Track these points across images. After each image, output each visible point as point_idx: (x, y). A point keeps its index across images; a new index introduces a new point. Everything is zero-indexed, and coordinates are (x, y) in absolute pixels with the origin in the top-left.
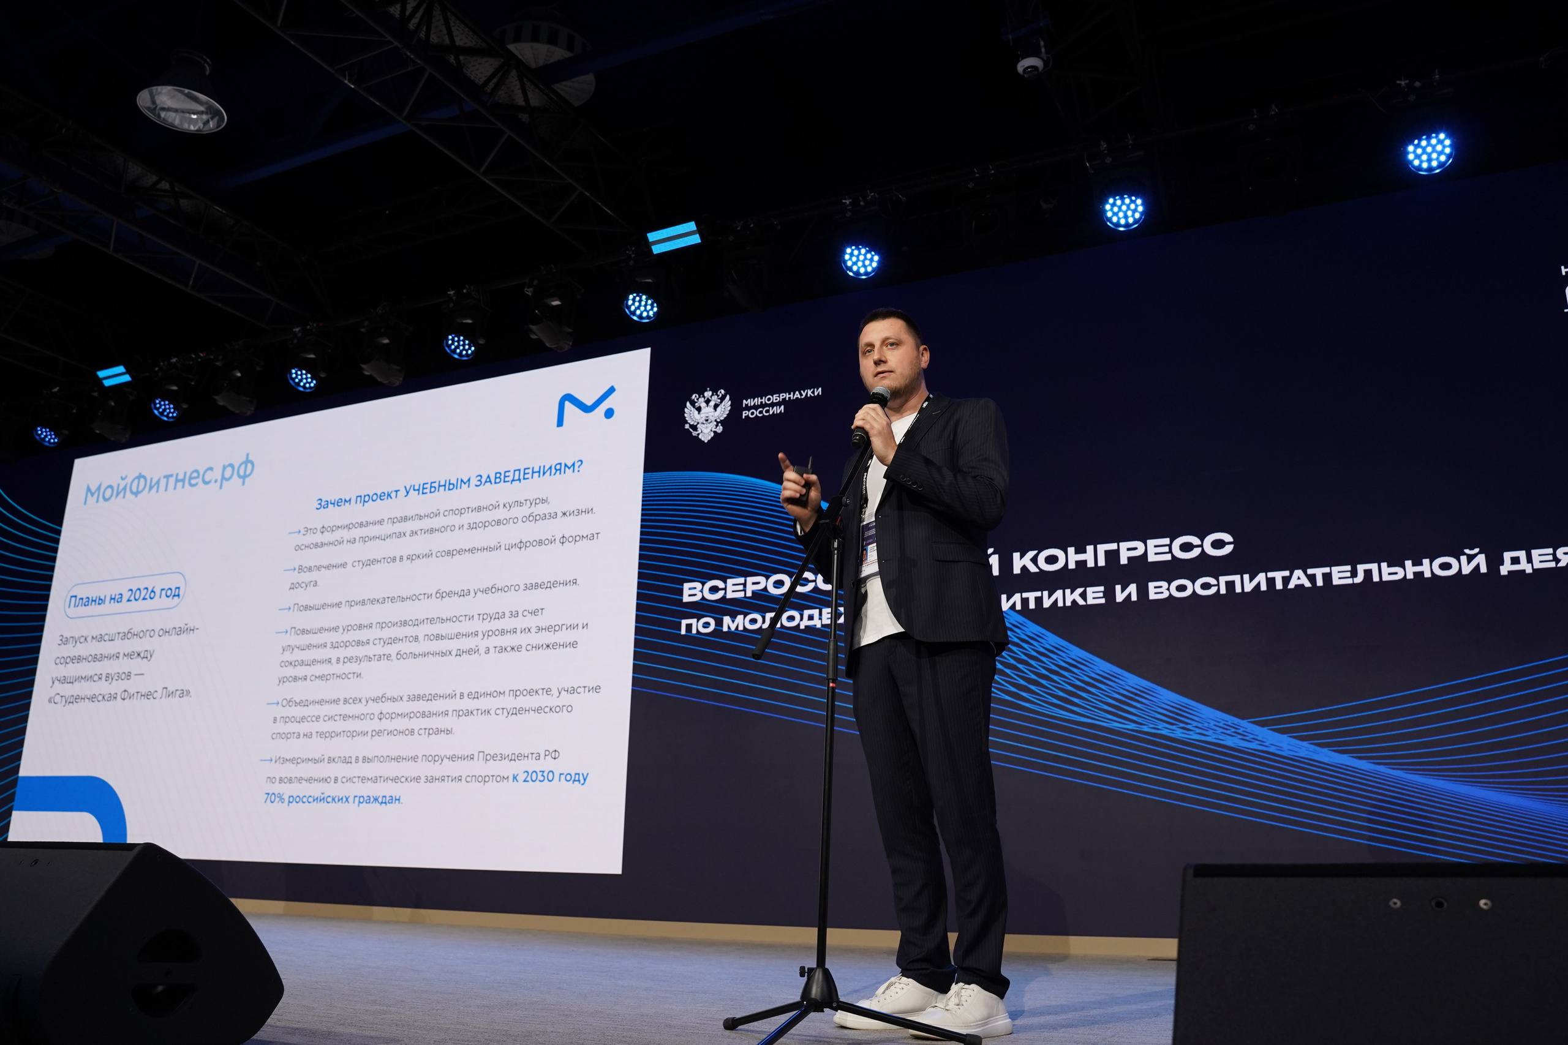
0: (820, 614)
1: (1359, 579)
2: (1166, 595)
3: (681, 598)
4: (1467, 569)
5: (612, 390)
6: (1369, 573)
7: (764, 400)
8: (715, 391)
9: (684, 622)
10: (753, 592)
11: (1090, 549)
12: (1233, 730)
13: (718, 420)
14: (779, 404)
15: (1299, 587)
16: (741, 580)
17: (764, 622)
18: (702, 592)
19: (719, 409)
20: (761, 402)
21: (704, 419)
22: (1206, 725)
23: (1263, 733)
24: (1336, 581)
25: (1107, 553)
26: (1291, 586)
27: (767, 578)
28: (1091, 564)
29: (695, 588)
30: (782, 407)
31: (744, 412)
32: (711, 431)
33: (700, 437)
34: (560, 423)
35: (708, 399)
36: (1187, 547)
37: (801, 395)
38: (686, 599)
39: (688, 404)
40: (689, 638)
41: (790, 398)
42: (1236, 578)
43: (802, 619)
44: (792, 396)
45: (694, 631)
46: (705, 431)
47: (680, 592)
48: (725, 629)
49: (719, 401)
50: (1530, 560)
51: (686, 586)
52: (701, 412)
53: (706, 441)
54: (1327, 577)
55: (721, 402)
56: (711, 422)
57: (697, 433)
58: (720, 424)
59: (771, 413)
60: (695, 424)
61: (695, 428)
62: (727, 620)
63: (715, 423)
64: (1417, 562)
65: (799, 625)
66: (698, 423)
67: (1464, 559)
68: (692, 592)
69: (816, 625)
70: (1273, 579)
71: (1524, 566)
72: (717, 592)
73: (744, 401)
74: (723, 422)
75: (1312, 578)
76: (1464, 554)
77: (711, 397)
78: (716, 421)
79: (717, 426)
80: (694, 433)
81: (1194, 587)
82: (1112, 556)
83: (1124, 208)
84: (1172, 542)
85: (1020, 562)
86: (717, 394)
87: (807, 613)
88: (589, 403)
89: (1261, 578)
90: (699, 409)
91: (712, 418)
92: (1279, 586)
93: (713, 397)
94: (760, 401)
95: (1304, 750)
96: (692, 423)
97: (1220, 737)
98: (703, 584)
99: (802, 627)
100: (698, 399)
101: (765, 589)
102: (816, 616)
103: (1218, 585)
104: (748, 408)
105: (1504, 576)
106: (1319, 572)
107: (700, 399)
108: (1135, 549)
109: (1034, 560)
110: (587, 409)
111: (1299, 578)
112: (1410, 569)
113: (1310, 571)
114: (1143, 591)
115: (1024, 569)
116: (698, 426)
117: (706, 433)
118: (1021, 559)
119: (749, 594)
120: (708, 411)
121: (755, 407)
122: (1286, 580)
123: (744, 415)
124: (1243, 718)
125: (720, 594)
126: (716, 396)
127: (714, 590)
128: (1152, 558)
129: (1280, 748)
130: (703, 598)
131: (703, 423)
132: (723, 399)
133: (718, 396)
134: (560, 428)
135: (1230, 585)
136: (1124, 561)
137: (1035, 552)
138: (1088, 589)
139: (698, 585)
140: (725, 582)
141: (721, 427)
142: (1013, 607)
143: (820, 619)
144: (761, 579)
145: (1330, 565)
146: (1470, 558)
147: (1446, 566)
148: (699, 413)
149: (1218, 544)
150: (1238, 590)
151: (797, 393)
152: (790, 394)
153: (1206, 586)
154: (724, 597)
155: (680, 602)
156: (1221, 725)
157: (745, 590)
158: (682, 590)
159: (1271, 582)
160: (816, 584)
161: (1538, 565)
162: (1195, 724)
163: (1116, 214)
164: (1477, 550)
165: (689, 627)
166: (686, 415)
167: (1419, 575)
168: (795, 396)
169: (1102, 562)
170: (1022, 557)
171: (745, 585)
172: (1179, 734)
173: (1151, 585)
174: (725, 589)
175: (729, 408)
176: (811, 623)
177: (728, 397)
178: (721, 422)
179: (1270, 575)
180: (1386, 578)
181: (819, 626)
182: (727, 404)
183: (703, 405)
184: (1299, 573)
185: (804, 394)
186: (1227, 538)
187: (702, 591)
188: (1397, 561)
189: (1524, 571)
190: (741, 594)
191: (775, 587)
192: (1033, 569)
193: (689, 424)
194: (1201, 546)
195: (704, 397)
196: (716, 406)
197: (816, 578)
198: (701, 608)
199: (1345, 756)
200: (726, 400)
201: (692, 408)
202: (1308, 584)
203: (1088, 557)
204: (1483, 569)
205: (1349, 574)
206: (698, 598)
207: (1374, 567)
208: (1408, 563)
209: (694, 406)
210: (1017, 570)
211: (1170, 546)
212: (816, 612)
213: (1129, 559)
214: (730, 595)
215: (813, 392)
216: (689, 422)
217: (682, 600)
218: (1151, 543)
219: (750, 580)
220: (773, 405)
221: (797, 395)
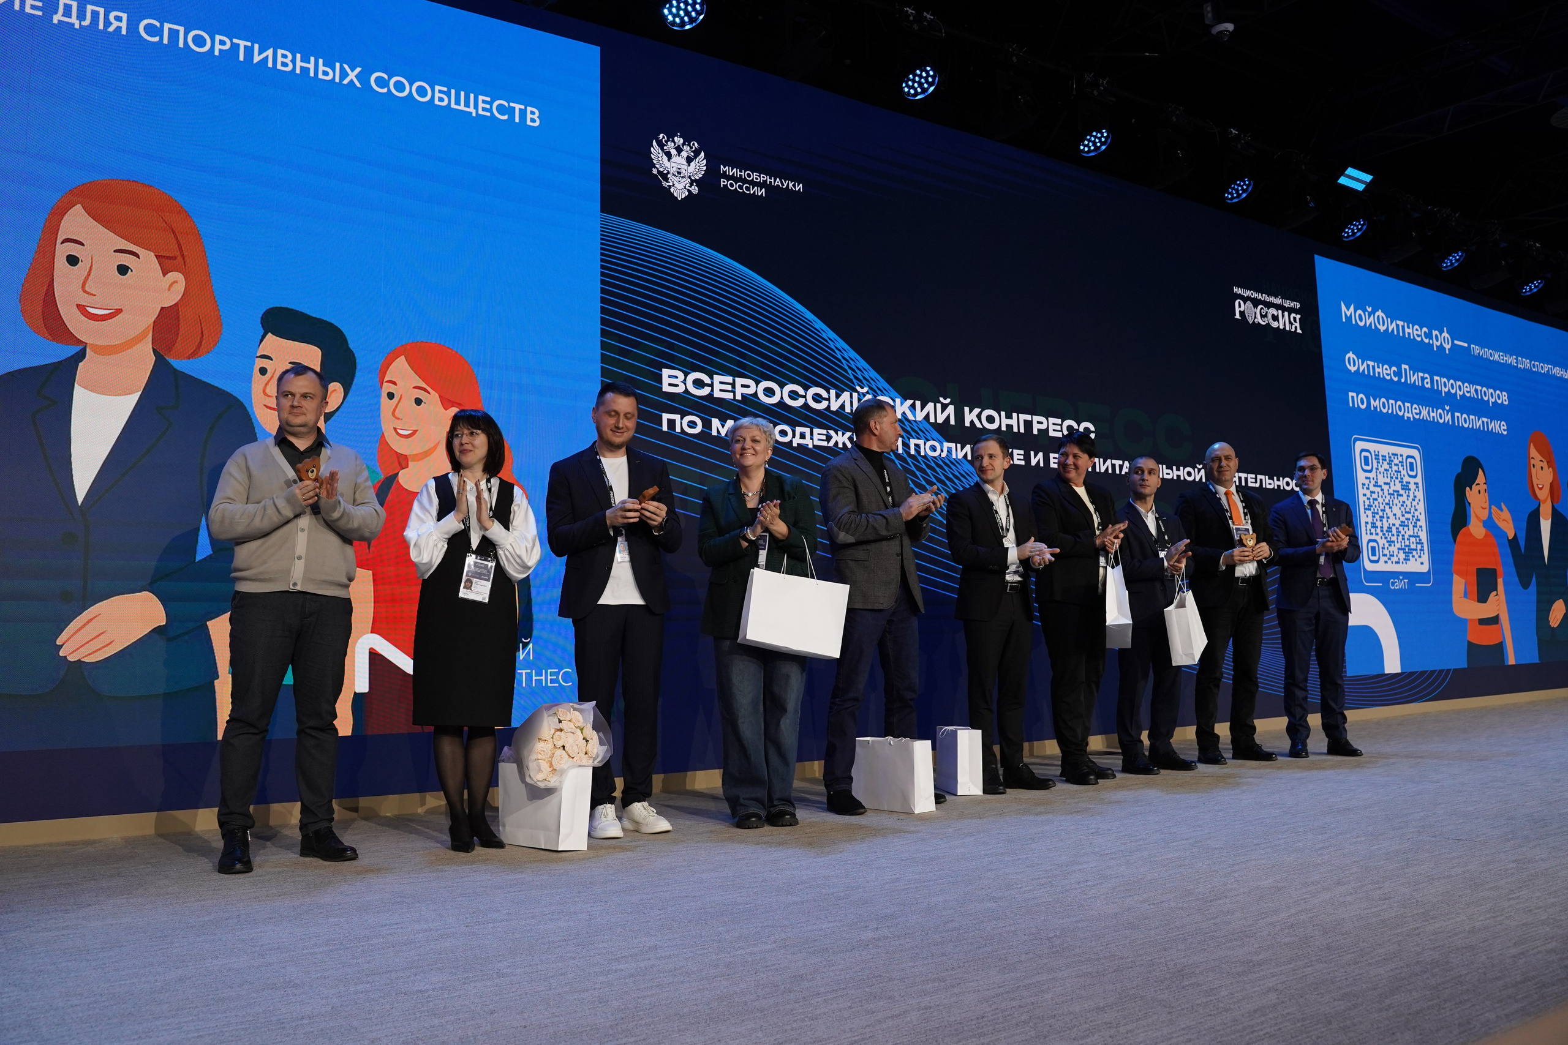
0: (812, 434)
3: (661, 386)
4: (1197, 478)
7: (743, 174)
8: (687, 141)
9: (666, 417)
10: (743, 395)
11: (1015, 415)
13: (693, 178)
14: (761, 185)
16: (729, 379)
18: (685, 384)
19: (692, 164)
20: (741, 175)
21: (675, 169)
25: (1025, 421)
27: (757, 383)
28: (1015, 430)
29: (677, 377)
30: (763, 190)
31: (722, 180)
32: (685, 188)
33: (672, 190)
35: (679, 146)
38: (666, 388)
39: (654, 143)
40: (671, 436)
41: (770, 182)
43: (794, 436)
44: (773, 181)
45: (678, 429)
46: (677, 185)
47: (659, 379)
48: (714, 433)
49: (692, 154)
51: (666, 372)
52: (671, 160)
53: (680, 199)
55: (695, 157)
56: (684, 177)
57: (668, 184)
58: (695, 184)
59: (752, 192)
60: (665, 172)
61: (665, 177)
62: (715, 422)
63: (689, 180)
64: (1178, 469)
65: (791, 442)
66: (668, 173)
68: (673, 381)
69: (808, 445)
70: (1115, 465)
72: (703, 388)
73: (722, 166)
74: (698, 182)
77: (684, 144)
78: (690, 177)
79: (691, 185)
80: (665, 184)
82: (1028, 424)
84: (1062, 422)
85: (970, 416)
86: (689, 145)
87: (799, 430)
89: (1109, 463)
90: (669, 156)
91: (684, 173)
92: (1117, 471)
93: (685, 146)
94: (739, 173)
96: (661, 169)
98: (686, 374)
99: (795, 445)
100: (666, 142)
101: (755, 394)
102: (808, 435)
104: (728, 178)
107: (669, 143)
108: (1042, 423)
109: (979, 416)
112: (1175, 473)
114: (1046, 460)
115: (972, 422)
116: (669, 176)
117: (680, 189)
118: (970, 414)
119: (738, 397)
120: (679, 161)
121: (734, 179)
123: (722, 183)
125: (706, 391)
126: (689, 148)
127: (699, 383)
131: (674, 175)
132: (697, 153)
133: (691, 148)
136: (1035, 432)
137: (980, 410)
138: (1014, 450)
139: (680, 375)
140: (712, 378)
141: (697, 188)
142: (965, 456)
143: (812, 439)
144: (750, 383)
147: (1189, 474)
148: (669, 160)
150: (1098, 470)
151: (778, 179)
152: (770, 178)
154: (711, 395)
155: (659, 391)
157: (733, 392)
158: (661, 376)
159: (1114, 467)
160: (806, 400)
165: (671, 423)
166: (652, 156)
167: (1179, 477)
168: (776, 183)
169: (1022, 430)
170: (971, 412)
171: (733, 385)
174: (712, 385)
175: (705, 168)
176: (802, 441)
177: (702, 154)
178: (696, 180)
179: (1114, 462)
181: (811, 446)
182: (701, 162)
183: (674, 152)
185: (785, 185)
187: (684, 382)
188: (1169, 465)
190: (730, 396)
191: (766, 394)
192: (979, 425)
193: (657, 169)
195: (673, 141)
196: (689, 160)
197: (806, 394)
198: (683, 403)
200: (700, 157)
201: (660, 151)
203: (1013, 422)
206: (680, 389)
208: (1175, 468)
209: (663, 150)
210: (967, 424)
211: (1061, 425)
212: (807, 431)
213: (1039, 431)
214: (717, 394)
215: (794, 186)
216: (657, 166)
217: (662, 388)
218: (1052, 420)
219: (739, 381)
220: (754, 184)
221: (778, 182)
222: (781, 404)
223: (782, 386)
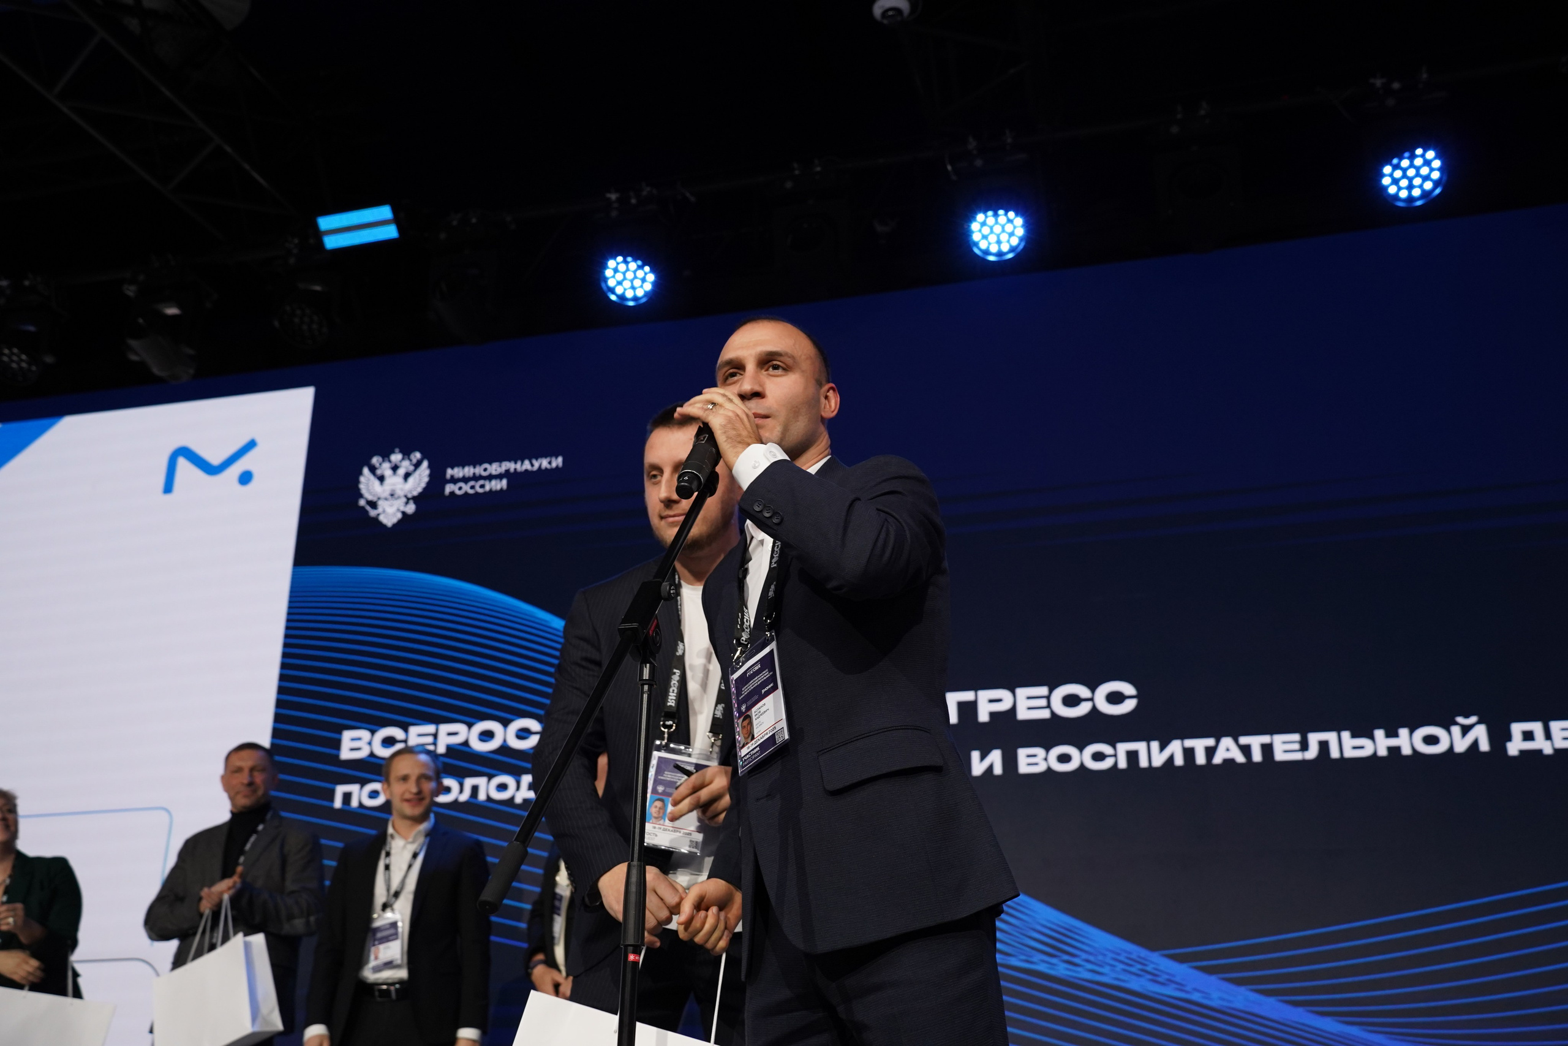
1: (1312, 753)
2: (1041, 768)
3: (333, 752)
4: (1461, 746)
5: (251, 445)
6: (1324, 746)
7: (479, 470)
8: (406, 454)
9: (340, 790)
10: (448, 747)
12: (1139, 966)
13: (410, 496)
14: (500, 477)
15: (1229, 763)
16: (430, 728)
17: (461, 791)
18: (370, 745)
19: (411, 480)
20: (474, 473)
21: (387, 492)
22: (1100, 958)
23: (1181, 971)
24: (1279, 756)
25: (961, 705)
26: (1217, 760)
27: (470, 726)
30: (504, 481)
31: (448, 486)
32: (398, 510)
33: (380, 518)
34: (168, 488)
35: (396, 464)
36: (1071, 701)
37: (532, 465)
38: (345, 754)
39: (366, 471)
40: (346, 813)
41: (515, 469)
42: (1140, 747)
43: (518, 788)
44: (519, 466)
45: (354, 803)
46: (389, 510)
47: (337, 744)
49: (412, 467)
50: (1548, 736)
51: (347, 735)
52: (385, 483)
53: (390, 526)
54: (1267, 749)
55: (415, 470)
56: (399, 497)
57: (377, 512)
58: (411, 502)
59: (487, 489)
60: (375, 499)
61: (373, 505)
63: (405, 500)
64: (1392, 733)
65: (512, 798)
66: (379, 499)
67: (1456, 730)
68: (356, 744)
70: (1193, 749)
71: (1540, 743)
73: (449, 470)
74: (416, 499)
75: (1246, 750)
76: (1456, 724)
77: (401, 462)
78: (406, 496)
79: (407, 503)
80: (373, 513)
81: (1082, 758)
82: (968, 709)
83: (997, 229)
84: (1051, 691)
86: (409, 459)
87: (526, 779)
88: (215, 460)
89: (1176, 748)
90: (381, 479)
91: (399, 493)
92: (1201, 759)
93: (403, 462)
94: (472, 471)
95: (1242, 998)
96: (369, 498)
97: (1122, 977)
98: (373, 732)
100: (380, 464)
101: (466, 743)
103: (1115, 756)
104: (454, 480)
105: (1514, 758)
106: (1256, 742)
107: (383, 465)
108: (999, 700)
110: (211, 470)
111: (1228, 750)
112: (1381, 743)
113: (1243, 740)
114: (1010, 761)
116: (379, 502)
117: (389, 514)
120: (394, 482)
121: (465, 480)
122: (1210, 752)
123: (448, 490)
124: (1152, 949)
126: (408, 461)
127: (388, 741)
128: (1023, 714)
129: (1207, 995)
130: (372, 755)
131: (386, 499)
132: (417, 465)
133: (411, 460)
134: (168, 497)
135: (1132, 756)
136: (983, 717)
139: (365, 734)
140: (406, 730)
141: (413, 506)
144: (460, 728)
145: (1272, 732)
146: (1466, 730)
147: (1431, 740)
148: (381, 485)
149: (1115, 698)
150: (1143, 763)
151: (527, 462)
152: (516, 463)
153: (1098, 757)
155: (335, 760)
156: (1122, 958)
157: (435, 744)
158: (340, 741)
159: (1189, 753)
161: (1560, 744)
162: (1084, 956)
163: (985, 237)
164: (1473, 719)
165: (347, 797)
166: (361, 486)
167: (1394, 751)
168: (524, 467)
171: (435, 736)
172: (1061, 970)
173: (1022, 753)
175: (427, 479)
176: (531, 795)
177: (425, 464)
178: (414, 498)
179: (1189, 743)
180: (1349, 753)
182: (424, 471)
183: (388, 473)
184: (1227, 742)
185: (537, 465)
186: (1128, 689)
187: (370, 743)
188: (1363, 731)
189: (1540, 752)
191: (481, 740)
193: (365, 498)
194: (1092, 699)
195: (390, 461)
196: (407, 476)
198: (365, 770)
199: (1300, 1010)
200: (422, 467)
201: (371, 477)
202: (1240, 758)
204: (1484, 746)
205: (1297, 746)
206: (363, 754)
207: (1331, 737)
208: (1379, 734)
209: (374, 474)
211: (1048, 698)
213: (993, 715)
215: (550, 463)
216: (365, 496)
217: (338, 756)
218: (1022, 692)
219: (444, 728)
220: (490, 477)
221: (527, 465)
222: (504, 749)
223: (505, 723)
